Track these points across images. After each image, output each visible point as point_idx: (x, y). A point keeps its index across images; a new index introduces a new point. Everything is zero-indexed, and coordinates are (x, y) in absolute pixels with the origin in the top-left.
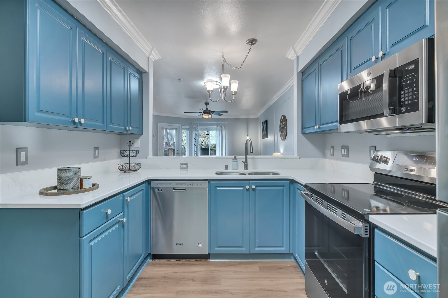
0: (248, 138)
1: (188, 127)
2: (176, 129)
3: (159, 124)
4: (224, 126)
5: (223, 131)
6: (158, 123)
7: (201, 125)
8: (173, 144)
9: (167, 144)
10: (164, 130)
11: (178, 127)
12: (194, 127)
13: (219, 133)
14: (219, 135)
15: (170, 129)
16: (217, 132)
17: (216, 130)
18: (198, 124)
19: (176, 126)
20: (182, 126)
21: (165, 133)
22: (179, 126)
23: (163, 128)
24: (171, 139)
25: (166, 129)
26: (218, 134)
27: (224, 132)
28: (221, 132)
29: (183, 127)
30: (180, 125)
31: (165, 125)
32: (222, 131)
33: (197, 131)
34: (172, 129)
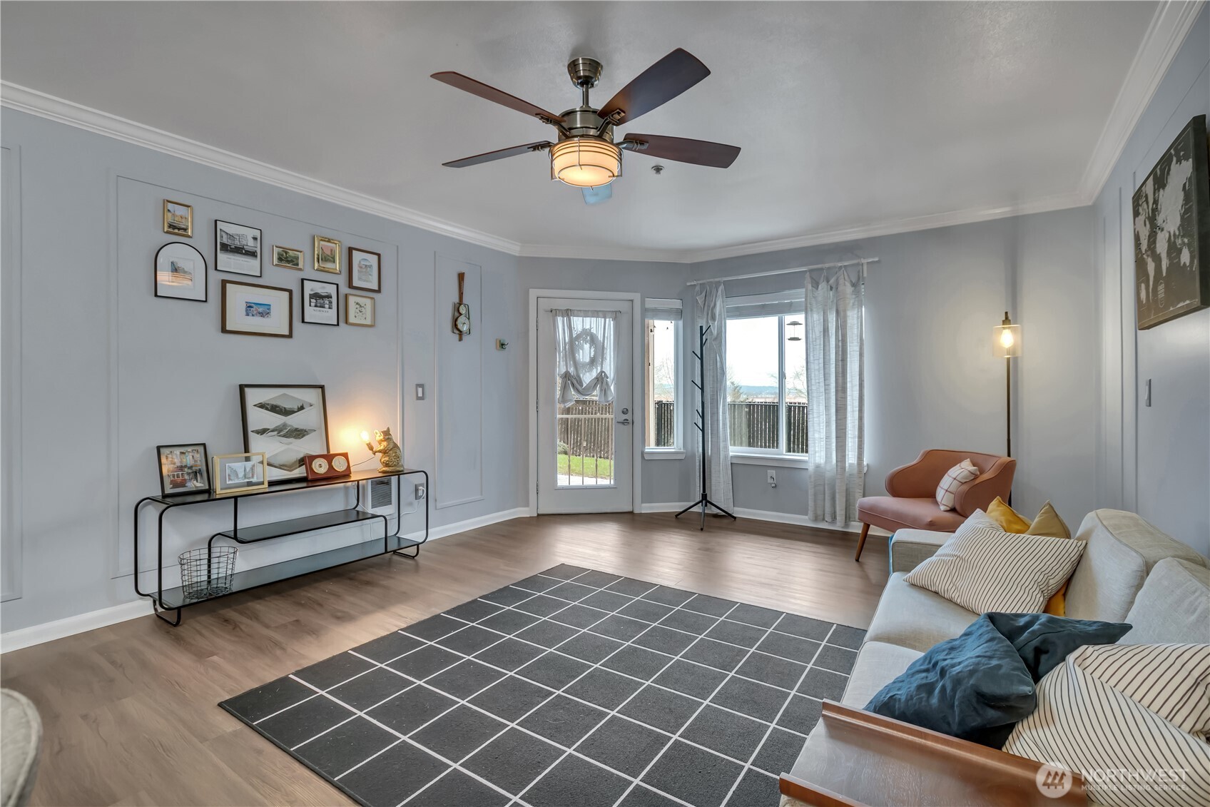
0: (1007, 339)
1: (676, 304)
2: (616, 315)
3: (533, 293)
4: (854, 285)
5: (845, 311)
6: (531, 291)
7: (732, 289)
8: (601, 379)
9: (571, 380)
10: (560, 319)
11: (624, 307)
12: (700, 299)
13: (825, 322)
14: (826, 331)
15: (586, 313)
16: (815, 316)
17: (807, 310)
18: (718, 284)
19: (618, 298)
20: (643, 302)
21: (562, 334)
22: (632, 301)
23: (554, 312)
24: (593, 361)
25: (568, 313)
26: (818, 329)
27: (852, 317)
28: (832, 318)
29: (651, 303)
30: (636, 297)
31: (560, 297)
32: (841, 309)
33: (713, 318)
34: (595, 314)
